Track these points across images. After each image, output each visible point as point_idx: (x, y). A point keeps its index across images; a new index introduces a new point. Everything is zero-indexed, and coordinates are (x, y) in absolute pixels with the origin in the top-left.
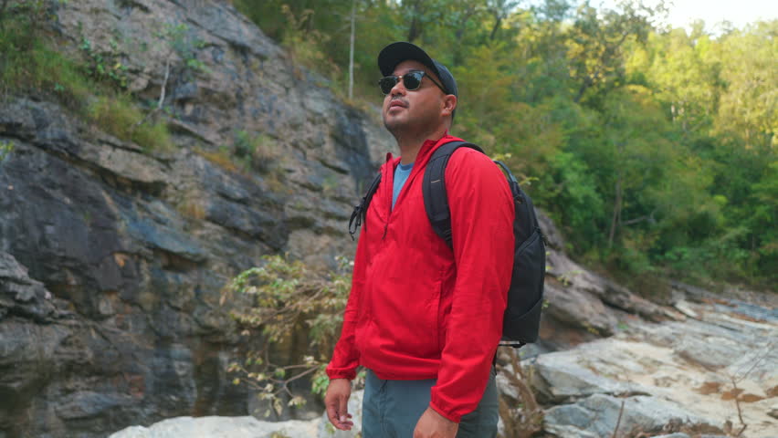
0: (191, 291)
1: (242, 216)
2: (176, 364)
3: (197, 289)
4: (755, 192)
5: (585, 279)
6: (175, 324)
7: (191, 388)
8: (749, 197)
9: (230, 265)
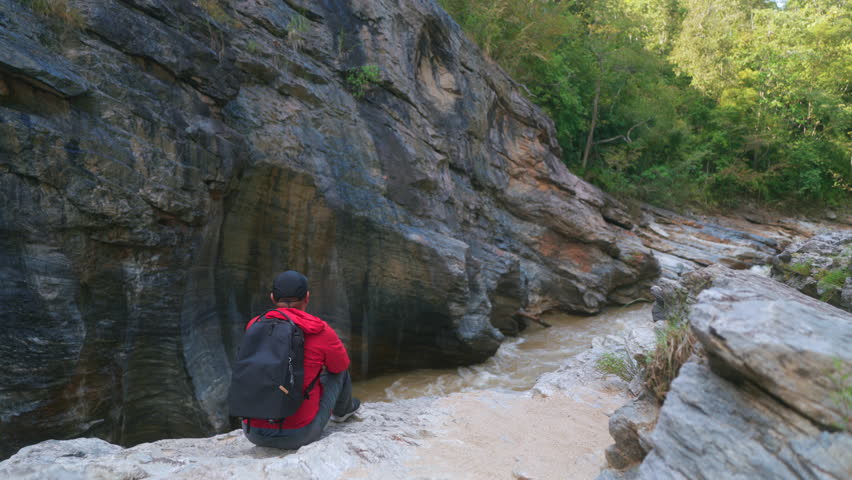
0: (59, 148)
1: (157, 37)
2: (39, 281)
3: (73, 147)
4: (714, 117)
5: (585, 190)
6: (30, 208)
7: (73, 323)
8: (709, 122)
9: (136, 114)
